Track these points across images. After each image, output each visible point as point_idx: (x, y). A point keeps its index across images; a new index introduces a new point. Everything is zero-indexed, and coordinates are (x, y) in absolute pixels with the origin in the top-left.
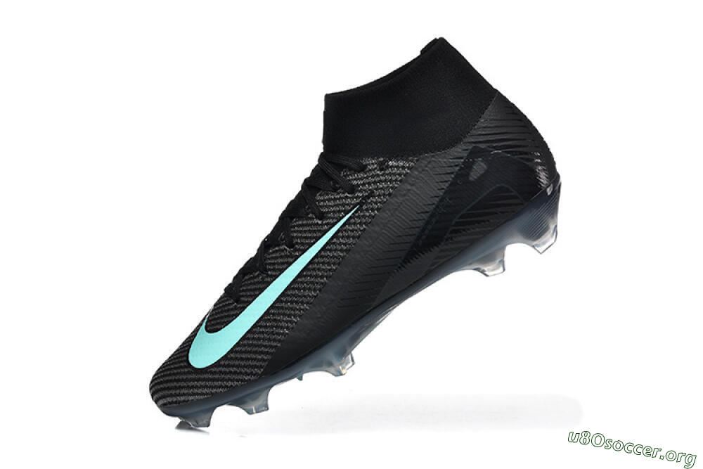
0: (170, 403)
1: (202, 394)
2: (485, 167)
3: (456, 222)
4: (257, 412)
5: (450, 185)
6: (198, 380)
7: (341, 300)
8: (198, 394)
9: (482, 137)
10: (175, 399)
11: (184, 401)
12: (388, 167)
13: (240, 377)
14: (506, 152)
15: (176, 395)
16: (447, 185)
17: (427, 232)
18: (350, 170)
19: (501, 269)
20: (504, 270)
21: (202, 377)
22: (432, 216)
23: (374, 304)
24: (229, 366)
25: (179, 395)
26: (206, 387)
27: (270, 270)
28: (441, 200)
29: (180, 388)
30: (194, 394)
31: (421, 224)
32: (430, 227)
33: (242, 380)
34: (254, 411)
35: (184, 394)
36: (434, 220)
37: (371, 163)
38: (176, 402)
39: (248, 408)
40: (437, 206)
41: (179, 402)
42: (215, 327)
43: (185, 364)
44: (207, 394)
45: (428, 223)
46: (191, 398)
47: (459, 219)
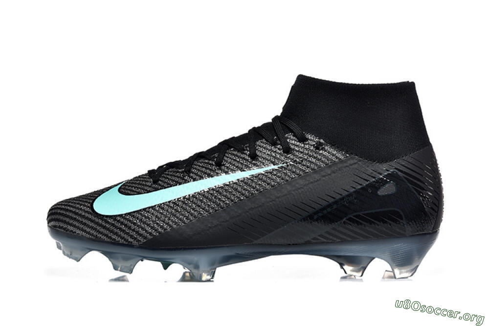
0: (60, 227)
1: (89, 233)
2: (395, 190)
3: (351, 218)
4: (120, 271)
5: (362, 188)
6: (92, 221)
7: (234, 224)
8: (85, 231)
9: (404, 168)
10: (65, 226)
11: (72, 231)
12: (323, 149)
13: (126, 236)
14: (415, 189)
15: (68, 223)
16: (359, 187)
17: (325, 212)
18: (293, 136)
19: (360, 274)
20: (362, 276)
21: (97, 220)
22: (336, 202)
23: (255, 242)
24: (122, 223)
25: (71, 225)
26: (95, 229)
27: (193, 173)
28: (348, 196)
29: (75, 219)
30: (82, 230)
31: (325, 203)
32: (329, 210)
33: (125, 240)
34: (119, 269)
35: (75, 226)
36: (335, 207)
37: (312, 139)
38: (65, 229)
39: (117, 263)
40: (343, 198)
41: (68, 230)
42: (127, 191)
43: (89, 205)
44: (92, 235)
45: (330, 206)
46: (78, 231)
47: (354, 216)
